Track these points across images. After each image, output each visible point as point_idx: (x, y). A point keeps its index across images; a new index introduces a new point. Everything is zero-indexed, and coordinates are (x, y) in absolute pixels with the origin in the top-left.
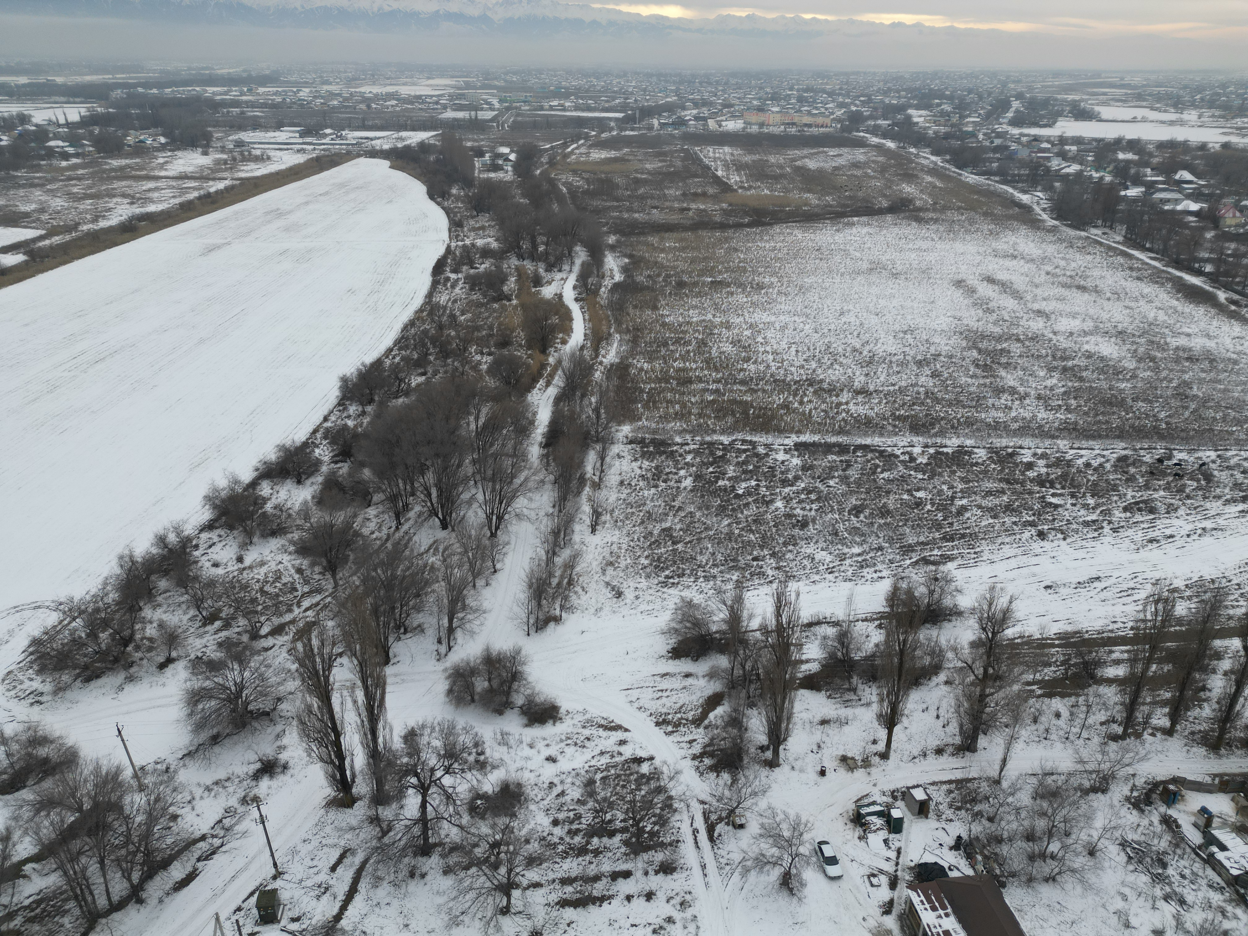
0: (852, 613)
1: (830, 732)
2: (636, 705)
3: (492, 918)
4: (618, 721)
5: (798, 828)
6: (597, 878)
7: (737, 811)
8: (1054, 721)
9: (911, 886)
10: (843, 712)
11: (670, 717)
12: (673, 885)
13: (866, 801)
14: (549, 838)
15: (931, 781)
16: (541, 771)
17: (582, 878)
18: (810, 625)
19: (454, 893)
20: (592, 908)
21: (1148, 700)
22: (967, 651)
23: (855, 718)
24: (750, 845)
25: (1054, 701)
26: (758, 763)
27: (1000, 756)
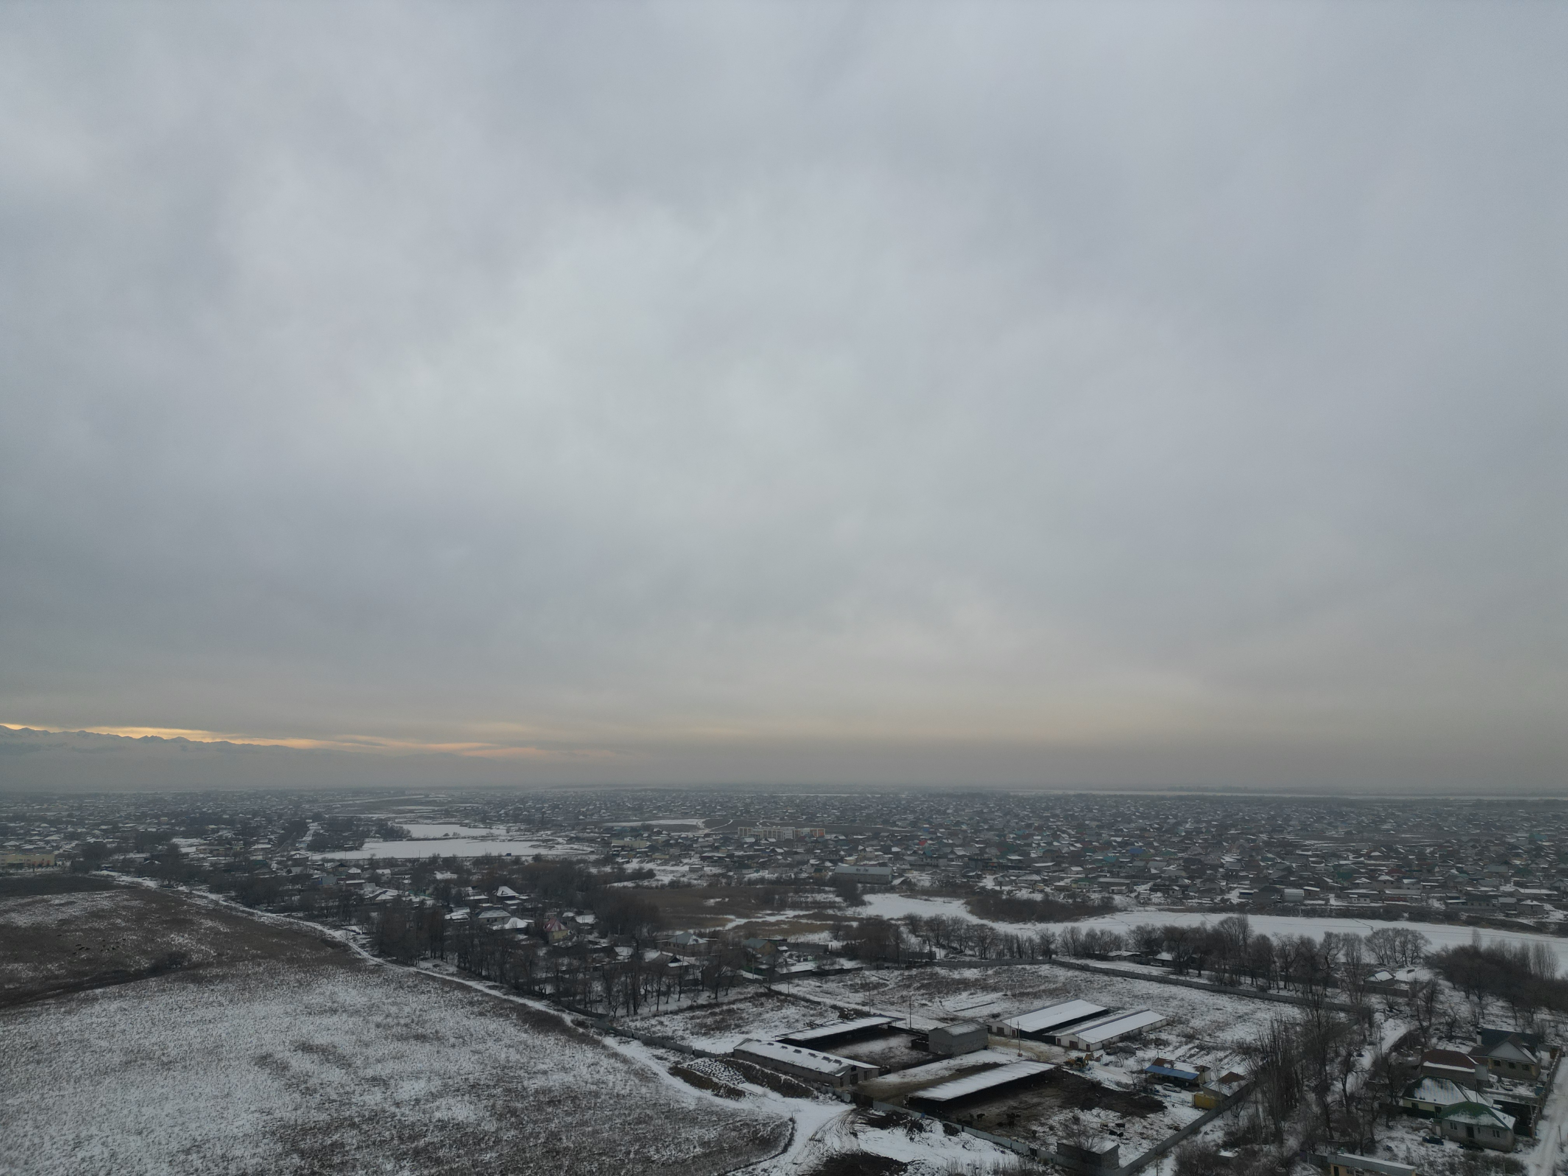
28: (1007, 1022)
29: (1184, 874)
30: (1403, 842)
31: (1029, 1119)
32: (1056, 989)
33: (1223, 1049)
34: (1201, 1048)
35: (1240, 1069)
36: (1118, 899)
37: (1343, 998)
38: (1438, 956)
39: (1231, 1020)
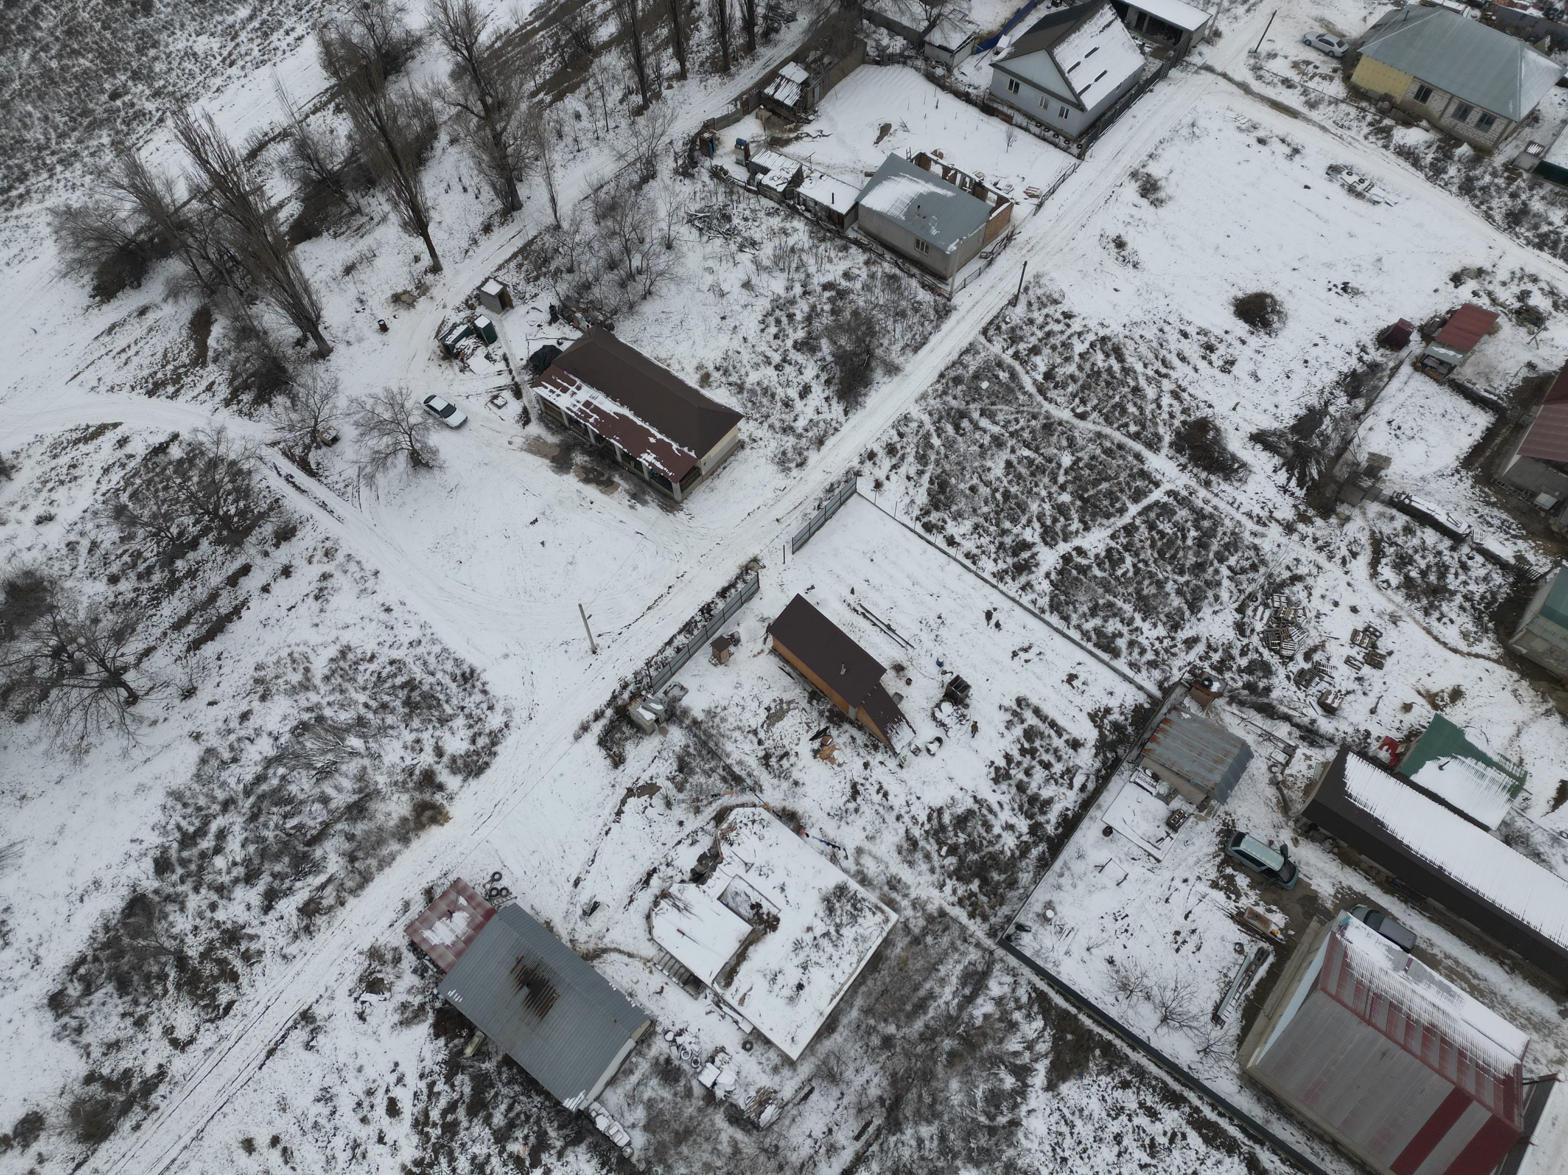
0: (295, 109)
1: (363, 277)
2: (103, 388)
3: (123, 717)
4: (95, 422)
5: (395, 402)
6: (214, 597)
7: (320, 427)
8: (578, 126)
9: (534, 384)
10: (363, 244)
11: (160, 375)
12: (303, 545)
13: (446, 329)
14: (120, 599)
15: (496, 267)
16: (43, 540)
17: (196, 609)
18: (253, 154)
19: (53, 730)
20: (231, 627)
21: (650, 48)
22: (452, 89)
23: (380, 244)
24: (357, 452)
25: (566, 101)
26: (306, 362)
27: (546, 197)
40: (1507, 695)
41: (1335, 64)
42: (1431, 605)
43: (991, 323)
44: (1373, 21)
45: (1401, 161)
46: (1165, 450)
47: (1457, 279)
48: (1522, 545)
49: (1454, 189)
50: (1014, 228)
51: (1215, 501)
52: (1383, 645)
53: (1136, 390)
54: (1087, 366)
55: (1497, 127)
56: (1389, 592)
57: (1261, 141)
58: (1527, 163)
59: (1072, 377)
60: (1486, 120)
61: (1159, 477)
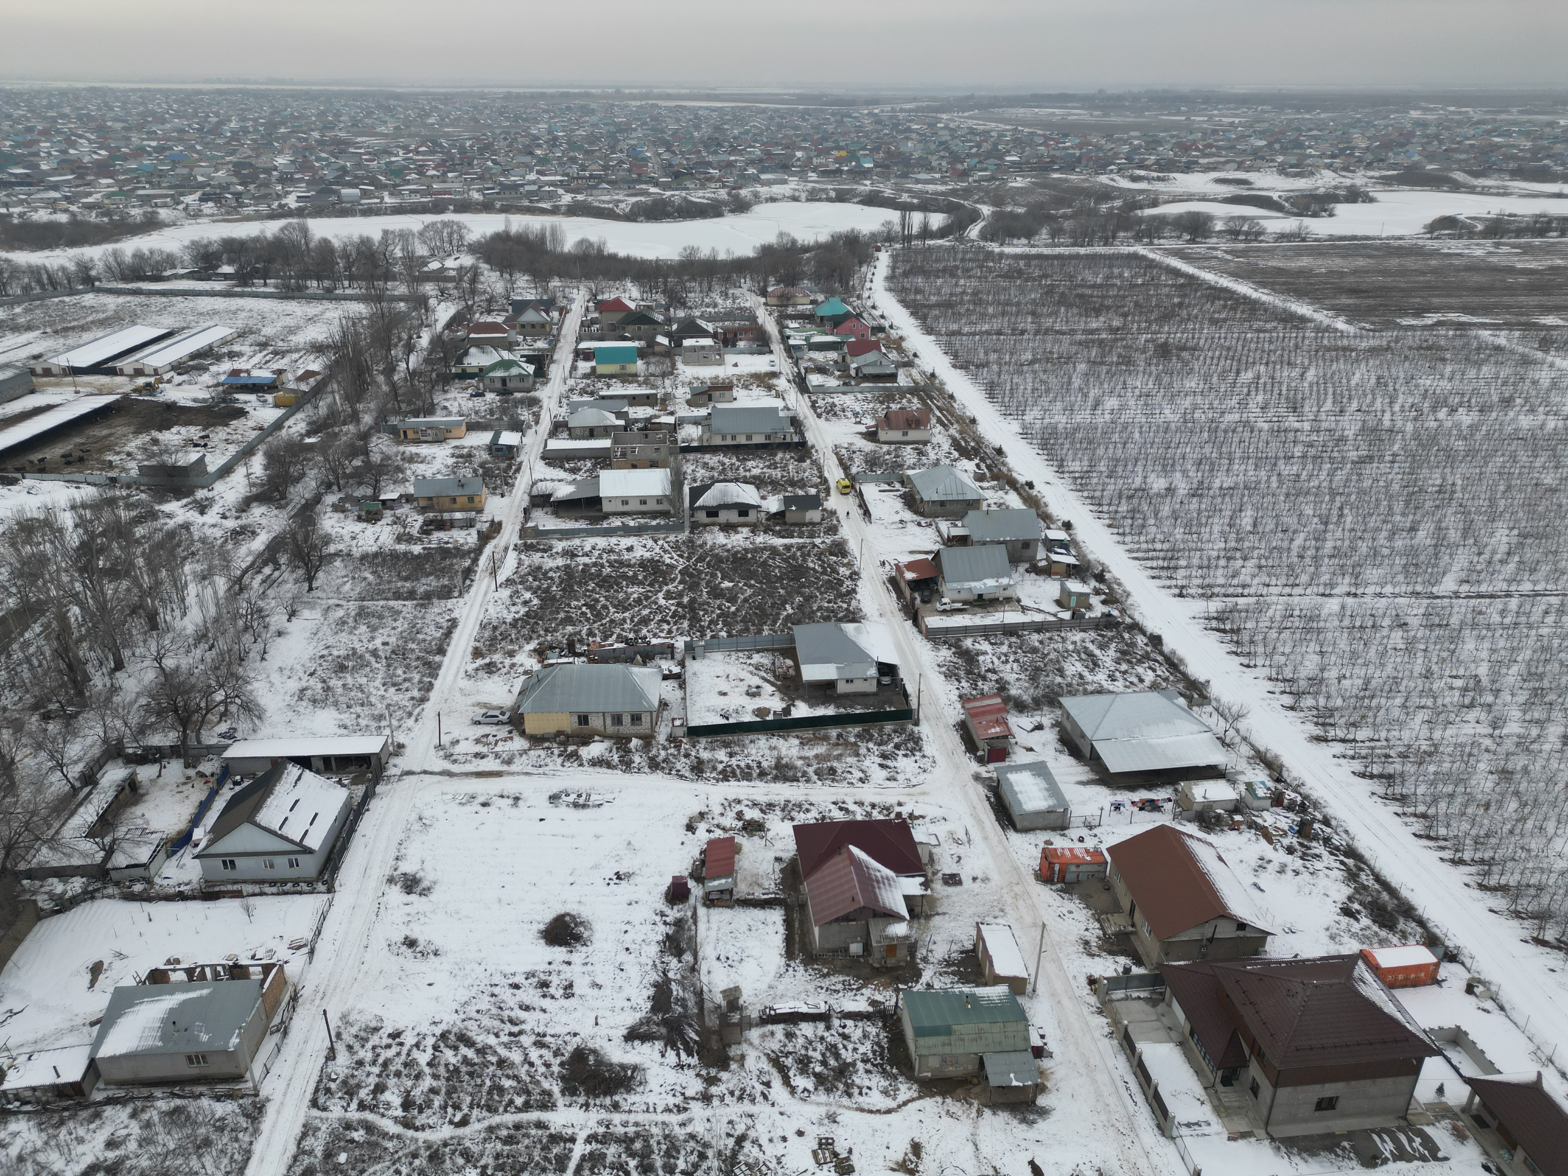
28: (54, 361)
29: (235, 180)
30: (447, 136)
31: (101, 451)
32: (107, 319)
33: (297, 350)
34: (275, 353)
35: (315, 365)
36: (164, 214)
37: (402, 289)
38: (479, 243)
39: (302, 323)
40: (946, 1119)
41: (508, 728)
42: (847, 1085)
43: (317, 1090)
44: (517, 690)
45: (598, 769)
46: (561, 1101)
47: (690, 828)
48: (867, 992)
49: (647, 770)
50: (295, 986)
51: (632, 1118)
52: (841, 1148)
53: (502, 1063)
54: (442, 1071)
55: (645, 719)
56: (813, 1097)
57: (485, 805)
58: (680, 732)
59: (433, 1091)
60: (636, 718)
61: (570, 1131)
